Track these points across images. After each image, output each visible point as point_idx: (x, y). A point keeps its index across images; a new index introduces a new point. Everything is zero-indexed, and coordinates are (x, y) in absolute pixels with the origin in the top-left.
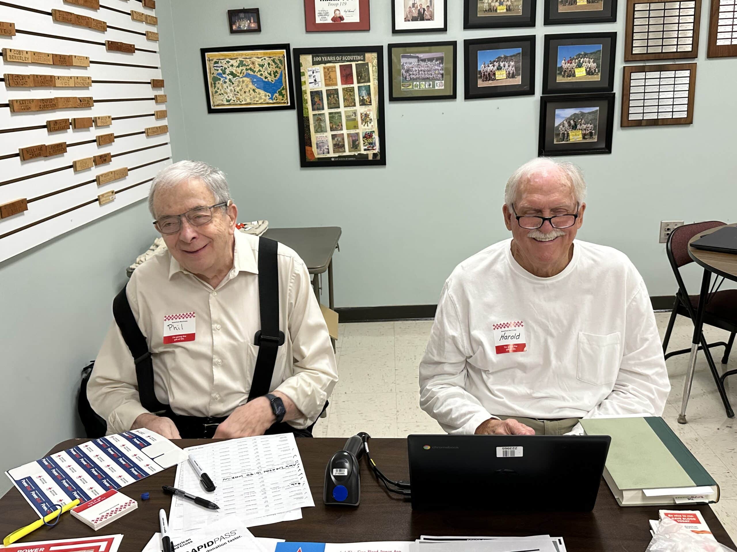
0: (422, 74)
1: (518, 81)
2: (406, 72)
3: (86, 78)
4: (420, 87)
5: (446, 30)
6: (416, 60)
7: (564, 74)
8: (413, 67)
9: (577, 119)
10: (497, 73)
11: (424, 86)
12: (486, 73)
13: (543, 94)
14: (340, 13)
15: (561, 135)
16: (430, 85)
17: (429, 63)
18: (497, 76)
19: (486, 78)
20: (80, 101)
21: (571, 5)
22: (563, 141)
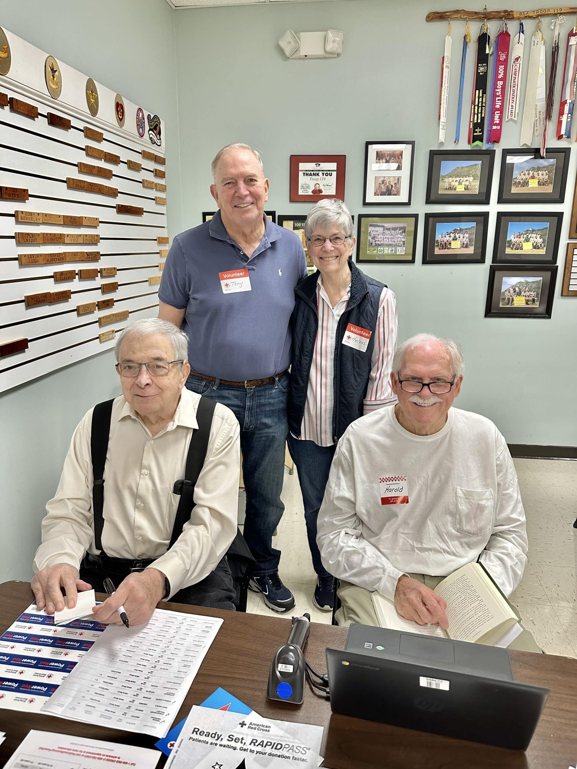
0: (386, 241)
1: (471, 250)
2: (372, 238)
3: (94, 235)
4: (383, 252)
5: (410, 204)
6: (382, 229)
7: (513, 246)
8: (378, 235)
9: (522, 286)
10: (453, 243)
11: (387, 251)
12: (442, 243)
13: (492, 263)
14: (319, 187)
15: (506, 300)
16: (392, 251)
17: (393, 231)
18: (452, 245)
19: (443, 247)
20: (88, 255)
21: (524, 186)
22: (508, 304)
